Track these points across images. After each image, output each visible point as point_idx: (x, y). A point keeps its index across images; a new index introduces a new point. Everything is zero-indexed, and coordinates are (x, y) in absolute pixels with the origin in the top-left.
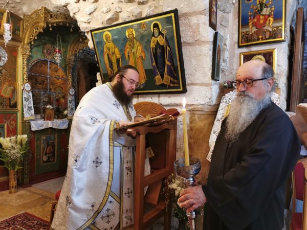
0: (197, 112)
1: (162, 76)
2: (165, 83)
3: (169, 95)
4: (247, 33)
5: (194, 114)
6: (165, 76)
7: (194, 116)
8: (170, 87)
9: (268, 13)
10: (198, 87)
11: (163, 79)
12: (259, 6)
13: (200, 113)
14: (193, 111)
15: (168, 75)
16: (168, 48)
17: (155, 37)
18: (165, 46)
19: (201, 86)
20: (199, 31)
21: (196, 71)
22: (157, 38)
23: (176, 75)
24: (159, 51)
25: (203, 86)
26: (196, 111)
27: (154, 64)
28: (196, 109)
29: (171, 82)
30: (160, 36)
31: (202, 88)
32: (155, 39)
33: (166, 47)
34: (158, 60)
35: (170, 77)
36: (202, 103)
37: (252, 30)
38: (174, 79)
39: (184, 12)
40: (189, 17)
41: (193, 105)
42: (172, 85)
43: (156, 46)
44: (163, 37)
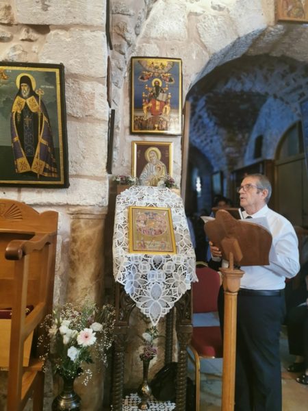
0: (84, 216)
1: (30, 160)
2: (35, 171)
3: (38, 189)
4: (141, 118)
5: (79, 218)
6: (35, 160)
7: (79, 222)
8: (42, 178)
9: (164, 100)
10: (86, 180)
11: (31, 165)
12: (154, 88)
13: (87, 216)
14: (77, 214)
15: (40, 159)
16: (45, 119)
17: (22, 97)
18: (40, 115)
19: (92, 179)
20: (93, 104)
21: (84, 158)
22: (25, 98)
23: (54, 161)
24: (27, 120)
25: (95, 179)
26: (82, 214)
27: (16, 139)
28: (82, 212)
29: (45, 170)
30: (33, 97)
31: (93, 182)
32: (23, 100)
33: (42, 117)
34: (25, 134)
35: (44, 163)
36: (92, 203)
37: (146, 115)
38: (51, 166)
39: (73, 72)
40: (81, 82)
41: (78, 205)
42: (46, 175)
43: (22, 111)
44: (38, 101)
